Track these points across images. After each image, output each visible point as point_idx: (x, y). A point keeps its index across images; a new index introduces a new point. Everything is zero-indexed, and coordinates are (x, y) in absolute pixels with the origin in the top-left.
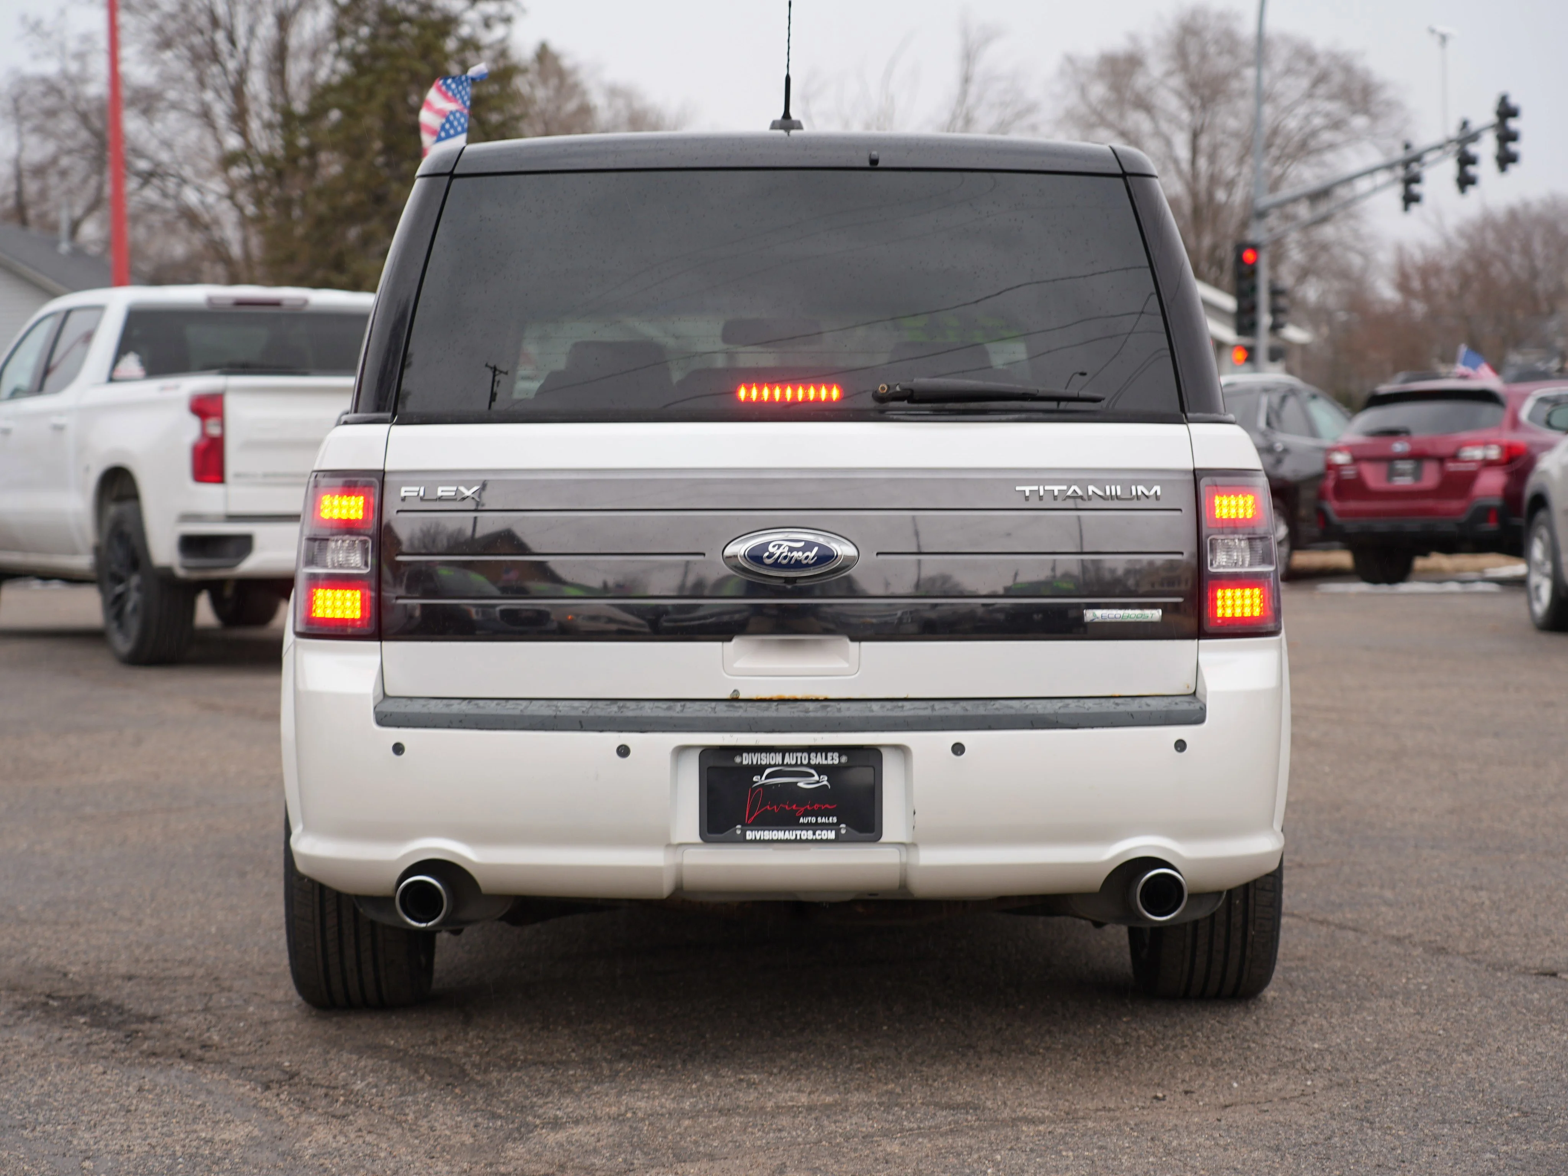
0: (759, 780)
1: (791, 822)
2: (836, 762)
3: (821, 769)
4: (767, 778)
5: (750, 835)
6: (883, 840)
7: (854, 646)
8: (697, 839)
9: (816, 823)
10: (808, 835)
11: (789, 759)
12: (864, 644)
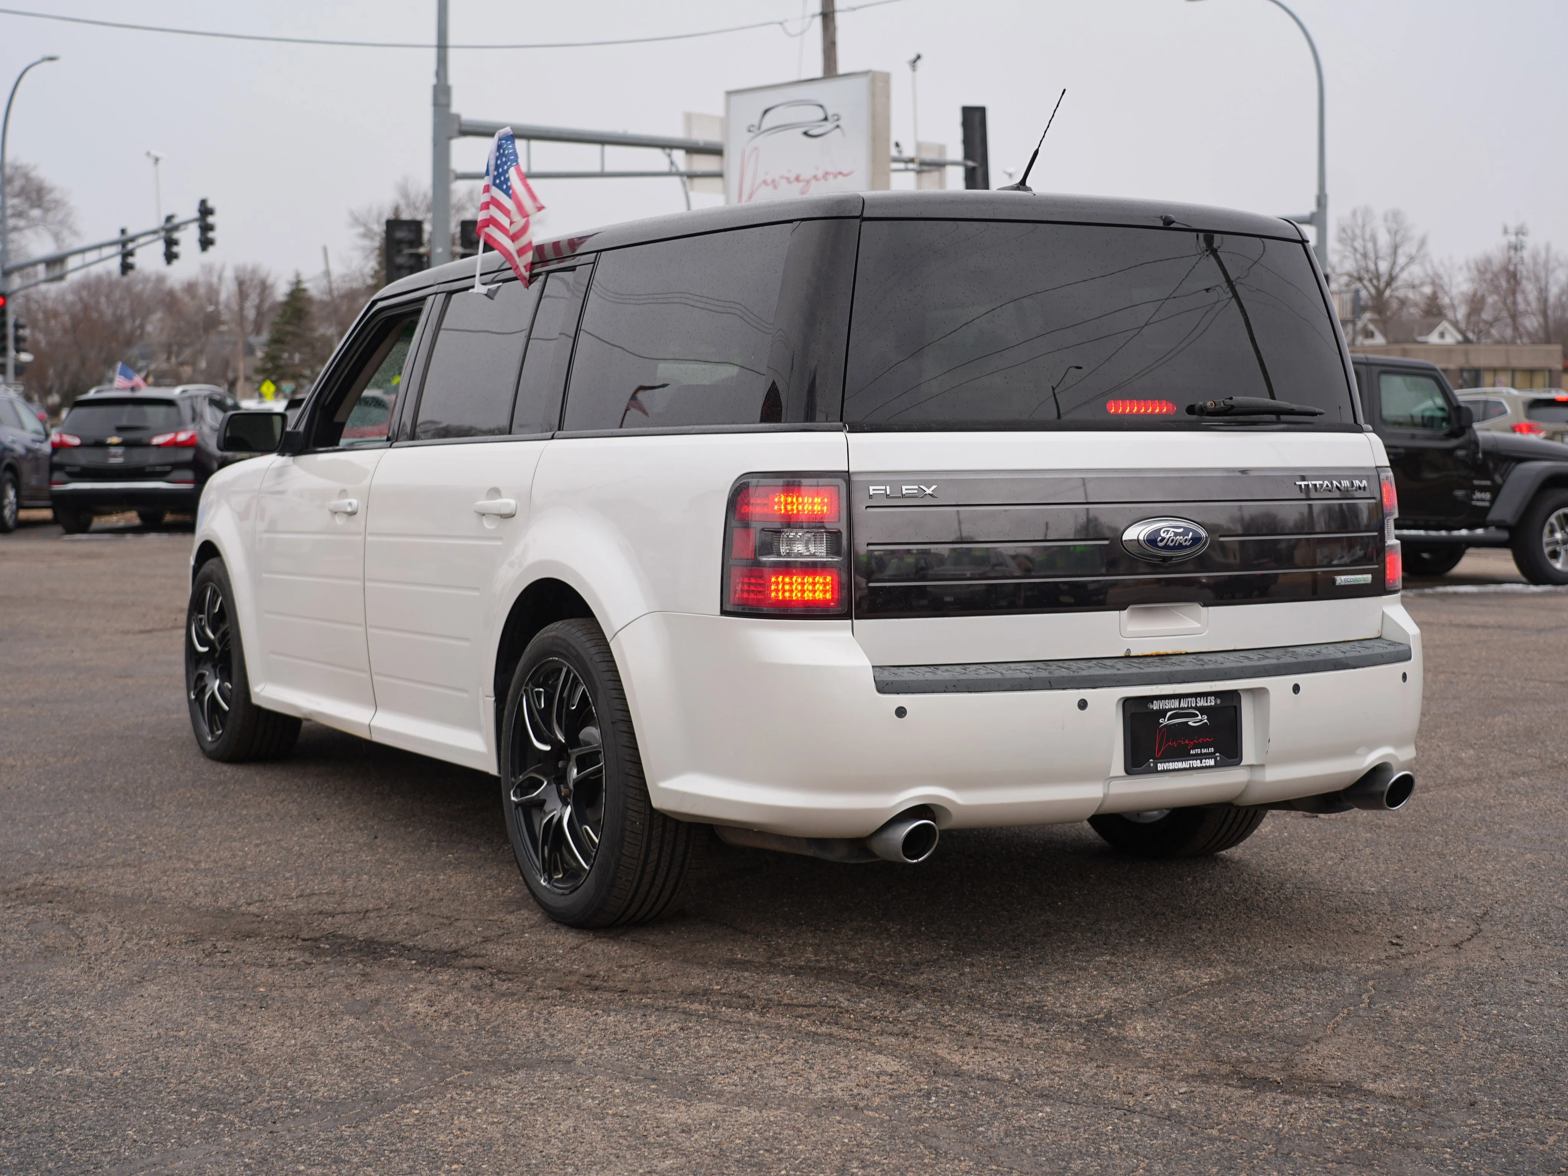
0: (1164, 722)
1: (1184, 755)
2: (1213, 704)
3: (1203, 710)
4: (1169, 720)
5: (1160, 767)
6: (1243, 763)
7: (1204, 610)
8: (1123, 773)
9: (1201, 754)
10: (1197, 763)
11: (1184, 704)
12: (1210, 608)
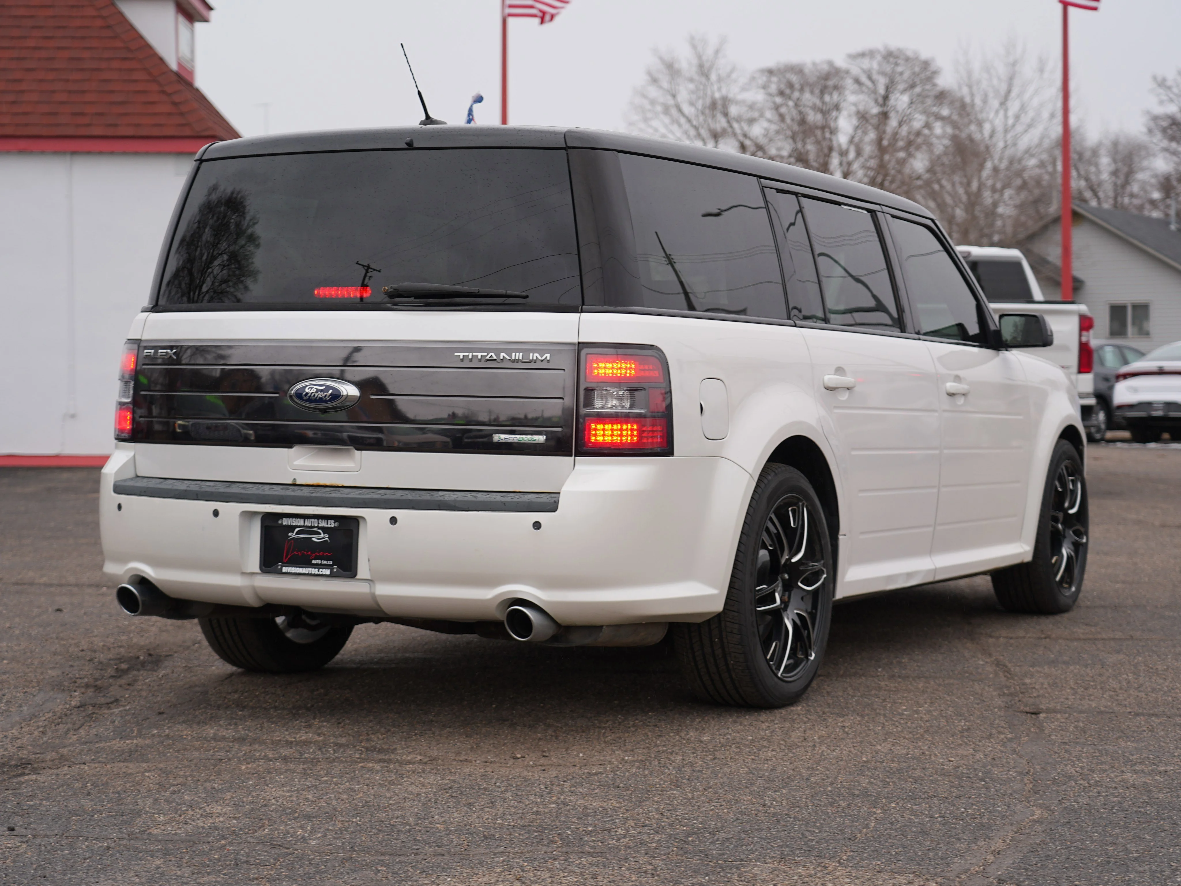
0: (292, 535)
1: (307, 564)
2: (333, 526)
3: (325, 530)
4: (296, 534)
5: (285, 569)
6: (358, 577)
7: (360, 453)
8: (258, 571)
9: (321, 564)
10: (315, 571)
11: (308, 523)
12: (364, 452)
